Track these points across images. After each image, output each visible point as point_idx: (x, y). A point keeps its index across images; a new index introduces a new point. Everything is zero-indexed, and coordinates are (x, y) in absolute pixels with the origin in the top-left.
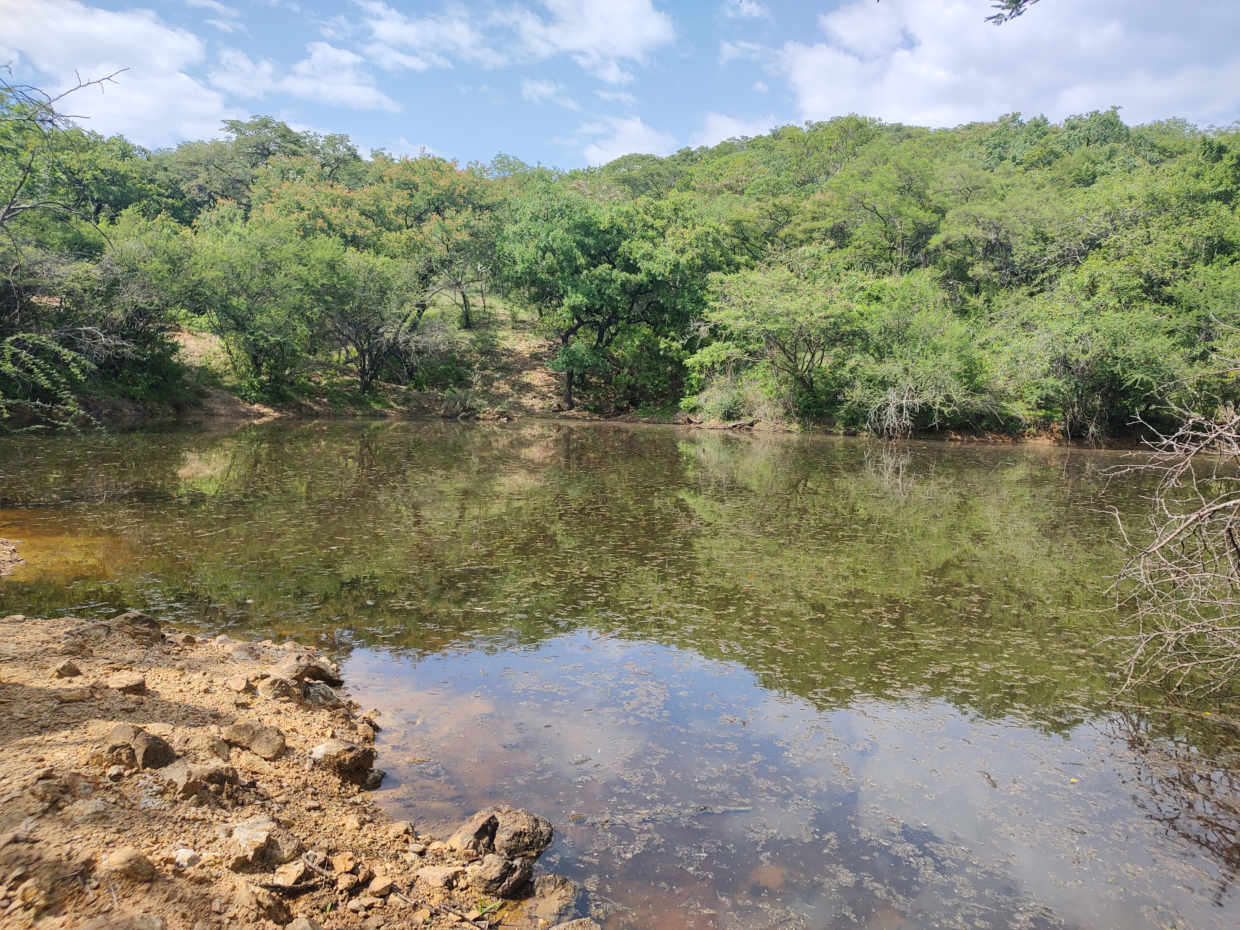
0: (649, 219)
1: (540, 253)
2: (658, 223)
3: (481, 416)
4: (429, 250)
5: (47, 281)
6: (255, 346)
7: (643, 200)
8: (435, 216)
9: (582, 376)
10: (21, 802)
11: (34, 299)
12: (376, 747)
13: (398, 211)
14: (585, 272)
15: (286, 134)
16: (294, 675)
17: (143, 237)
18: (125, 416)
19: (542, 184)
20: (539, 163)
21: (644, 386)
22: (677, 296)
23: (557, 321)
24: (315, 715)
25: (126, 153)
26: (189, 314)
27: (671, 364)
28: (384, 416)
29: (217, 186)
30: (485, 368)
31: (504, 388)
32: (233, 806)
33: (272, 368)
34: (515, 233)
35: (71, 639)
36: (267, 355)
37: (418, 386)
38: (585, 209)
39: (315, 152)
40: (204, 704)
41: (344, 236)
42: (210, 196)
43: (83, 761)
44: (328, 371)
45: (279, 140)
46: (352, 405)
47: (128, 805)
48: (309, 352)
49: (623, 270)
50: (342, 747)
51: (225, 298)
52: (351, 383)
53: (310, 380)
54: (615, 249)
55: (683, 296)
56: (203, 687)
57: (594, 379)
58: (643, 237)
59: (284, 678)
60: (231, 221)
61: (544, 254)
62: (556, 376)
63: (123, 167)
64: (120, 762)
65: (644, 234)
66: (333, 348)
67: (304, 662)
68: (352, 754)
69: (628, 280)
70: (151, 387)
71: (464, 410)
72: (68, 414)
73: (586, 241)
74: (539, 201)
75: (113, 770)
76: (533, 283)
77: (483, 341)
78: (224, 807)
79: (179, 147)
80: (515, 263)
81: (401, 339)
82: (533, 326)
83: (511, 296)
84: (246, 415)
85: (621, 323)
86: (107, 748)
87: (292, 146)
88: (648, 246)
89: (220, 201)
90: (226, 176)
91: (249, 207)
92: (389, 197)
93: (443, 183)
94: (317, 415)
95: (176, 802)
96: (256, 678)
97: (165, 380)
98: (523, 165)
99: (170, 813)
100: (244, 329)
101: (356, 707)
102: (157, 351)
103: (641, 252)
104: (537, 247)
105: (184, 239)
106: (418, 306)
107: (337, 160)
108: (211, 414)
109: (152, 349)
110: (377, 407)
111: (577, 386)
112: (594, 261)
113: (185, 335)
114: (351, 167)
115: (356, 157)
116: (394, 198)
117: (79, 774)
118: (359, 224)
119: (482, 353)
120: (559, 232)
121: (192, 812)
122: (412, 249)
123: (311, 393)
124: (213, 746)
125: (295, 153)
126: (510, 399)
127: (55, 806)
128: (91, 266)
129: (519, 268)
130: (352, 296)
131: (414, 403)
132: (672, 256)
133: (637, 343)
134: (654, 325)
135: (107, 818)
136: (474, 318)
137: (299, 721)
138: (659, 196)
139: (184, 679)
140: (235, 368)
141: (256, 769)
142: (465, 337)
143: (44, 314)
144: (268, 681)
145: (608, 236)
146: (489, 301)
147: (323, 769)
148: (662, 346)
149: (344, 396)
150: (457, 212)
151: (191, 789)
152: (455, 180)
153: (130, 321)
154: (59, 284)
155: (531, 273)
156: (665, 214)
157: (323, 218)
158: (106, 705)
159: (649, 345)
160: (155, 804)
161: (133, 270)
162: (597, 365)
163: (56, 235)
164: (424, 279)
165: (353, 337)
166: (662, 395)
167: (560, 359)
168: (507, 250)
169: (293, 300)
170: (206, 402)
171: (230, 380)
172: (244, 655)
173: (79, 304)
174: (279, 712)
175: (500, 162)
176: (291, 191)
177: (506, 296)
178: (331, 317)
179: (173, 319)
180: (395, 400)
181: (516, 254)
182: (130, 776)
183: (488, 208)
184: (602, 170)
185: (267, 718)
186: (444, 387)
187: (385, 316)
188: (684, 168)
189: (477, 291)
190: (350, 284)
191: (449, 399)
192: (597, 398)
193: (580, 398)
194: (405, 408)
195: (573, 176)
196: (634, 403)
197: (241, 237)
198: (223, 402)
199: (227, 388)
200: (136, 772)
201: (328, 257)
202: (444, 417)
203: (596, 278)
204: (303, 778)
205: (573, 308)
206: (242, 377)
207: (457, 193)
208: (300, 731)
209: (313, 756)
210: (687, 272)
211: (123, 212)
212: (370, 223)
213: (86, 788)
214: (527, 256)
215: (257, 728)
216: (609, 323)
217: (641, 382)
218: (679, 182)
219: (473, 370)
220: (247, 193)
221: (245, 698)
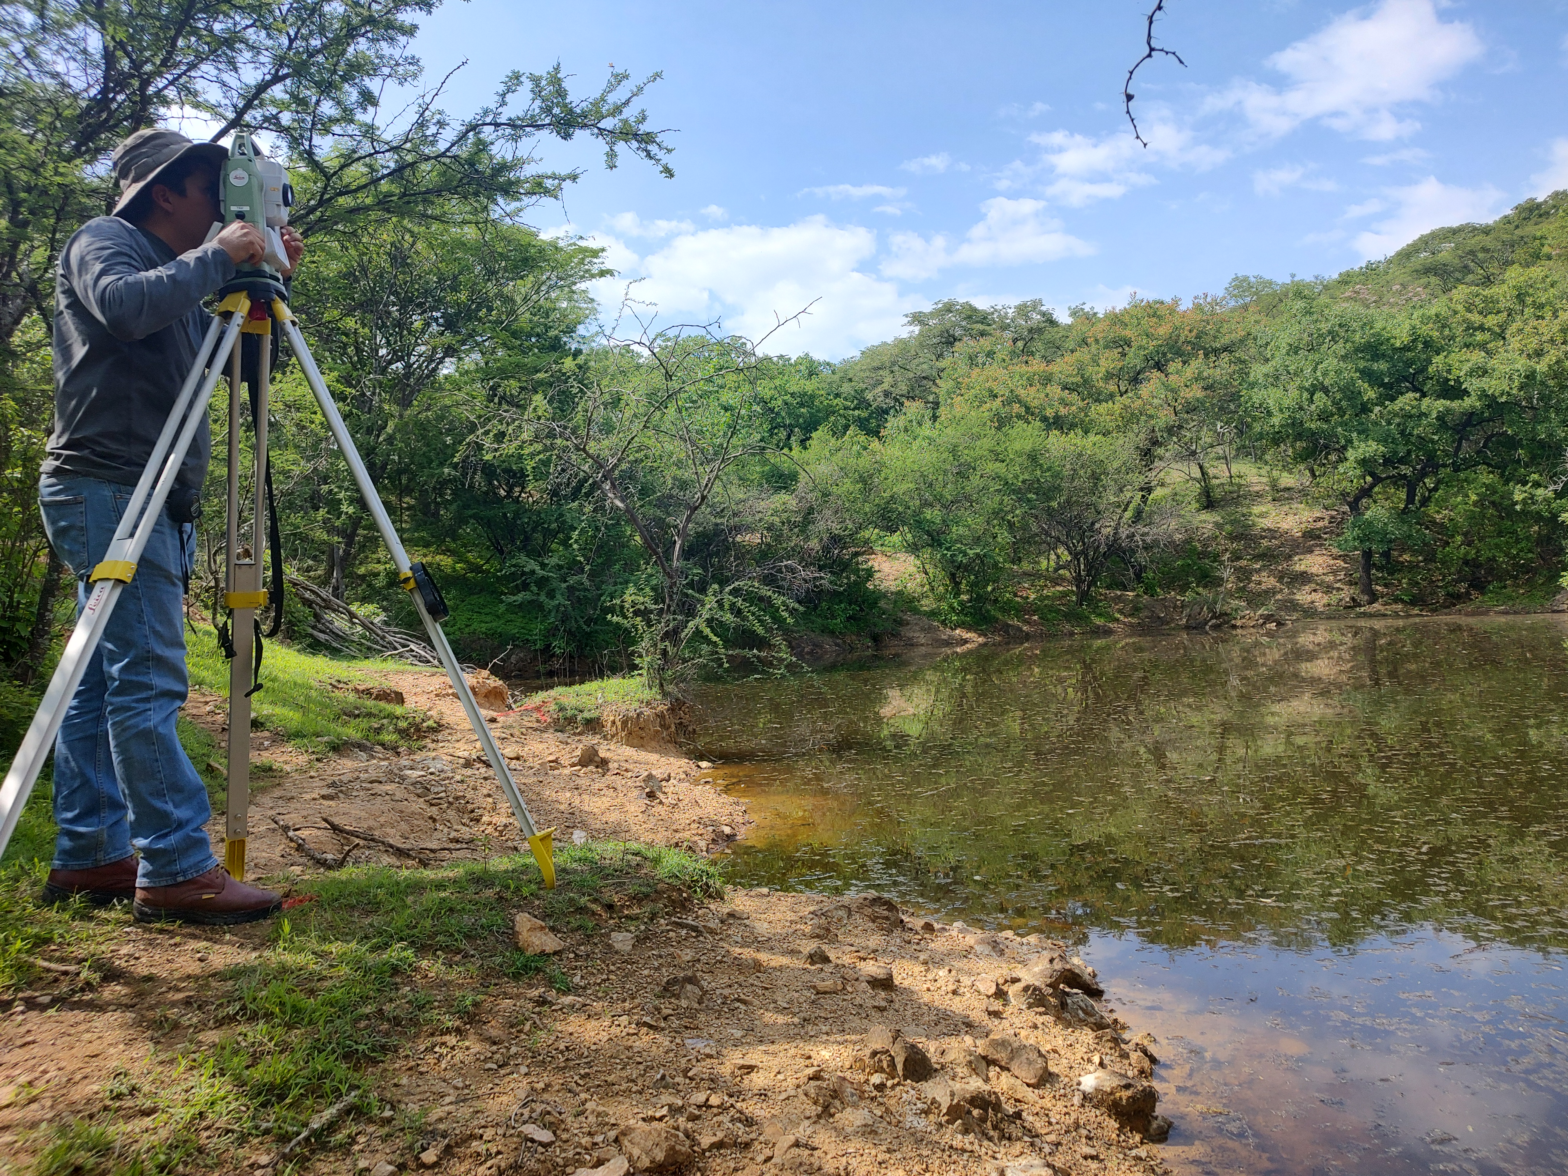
0: (1476, 318)
1: (1306, 395)
2: (1491, 321)
3: (1239, 623)
4: (1151, 417)
5: (750, 519)
6: (953, 562)
7: (1460, 293)
8: (1156, 374)
9: (1386, 555)
10: (797, 1102)
11: (739, 538)
12: (1156, 1085)
13: (1109, 376)
14: (1377, 409)
15: (972, 315)
16: (1049, 981)
17: (834, 459)
18: (826, 652)
19: (1300, 304)
20: (1293, 276)
21: (1494, 559)
22: (1535, 420)
23: (1339, 481)
24: (1077, 1033)
25: (812, 369)
26: (882, 533)
27: (1537, 522)
28: (1108, 632)
29: (903, 388)
30: (1239, 558)
31: (1269, 581)
32: (1000, 1140)
33: (973, 585)
34: (1266, 375)
35: (816, 921)
36: (966, 570)
37: (1149, 590)
38: (1370, 324)
39: (1004, 328)
40: (954, 1008)
41: (1044, 419)
42: (896, 400)
43: (847, 1065)
44: (1037, 583)
45: (964, 323)
46: (1068, 621)
47: (894, 1121)
48: (1013, 563)
49: (1439, 397)
50: (1116, 1082)
51: (917, 513)
52: (1065, 594)
53: (1016, 595)
54: (1423, 370)
55: (1547, 419)
56: (951, 987)
57: (1406, 557)
58: (1467, 346)
59: (1037, 983)
60: (920, 424)
61: (1312, 395)
62: (1344, 558)
63: (810, 386)
64: (881, 1070)
65: (1469, 340)
66: (1040, 554)
67: (1058, 965)
68: (1129, 1093)
69: (1448, 410)
70: (849, 618)
71: (1214, 617)
72: (781, 660)
73: (1375, 366)
74: (1297, 326)
75: (876, 1079)
76: (1299, 437)
77: (1232, 523)
78: (990, 1139)
79: (863, 353)
80: (1269, 414)
81: (1124, 533)
82: (1303, 493)
83: (1267, 457)
84: (948, 643)
85: (1443, 473)
86: (868, 1052)
87: (980, 327)
88: (1477, 357)
89: (907, 403)
90: (911, 375)
91: (936, 405)
92: (1096, 362)
93: (1163, 331)
94: (1027, 637)
95: (941, 1125)
96: (1006, 981)
97: (862, 610)
98: (1270, 283)
99: (936, 1138)
100: (940, 545)
101: (1123, 1028)
102: (853, 578)
103: (1466, 367)
104: (1301, 388)
105: (874, 453)
106: (1142, 489)
107: (1030, 330)
108: (911, 644)
109: (848, 578)
110: (1099, 621)
111: (1380, 569)
112: (1390, 392)
113: (880, 558)
114: (1047, 336)
115: (1052, 322)
116: (1102, 362)
117: (844, 1079)
118: (1063, 402)
119: (1232, 538)
120: (1331, 363)
121: (959, 1141)
122: (1129, 419)
123: (1018, 611)
124: (970, 1062)
125: (983, 334)
126: (1279, 597)
127: (826, 1112)
128: (787, 497)
129: (1276, 420)
130: (1059, 489)
131: (1146, 613)
132: (1522, 364)
133: (1474, 497)
134: (1499, 467)
135: (876, 1133)
136: (1217, 494)
137: (1060, 1041)
138: (1488, 281)
139: (930, 976)
140: (932, 589)
141: (1019, 1096)
142: (1207, 521)
143: (748, 552)
144: (1019, 986)
145: (1409, 354)
146: (1235, 468)
147: (1096, 1107)
148: (1518, 496)
149: (1058, 611)
150: (1184, 363)
151: (955, 1112)
152: (1178, 324)
153: (826, 549)
154: (760, 520)
155: (1295, 423)
156: (1501, 306)
157: (1020, 402)
158: (858, 1001)
159: (1495, 498)
160: (921, 1124)
161: (826, 495)
162: (1410, 536)
163: (756, 470)
164: (1147, 455)
165: (1063, 538)
166: (1526, 569)
167: (1348, 535)
168: (1256, 400)
169: (991, 503)
170: (904, 631)
171: (927, 604)
172: (987, 949)
173: (778, 538)
174: (1035, 1027)
175: (1237, 287)
176: (980, 379)
177: (1259, 458)
178: (1036, 517)
179: (867, 542)
180: (1120, 611)
181: (1271, 402)
182: (893, 1087)
183: (1225, 349)
184: (1389, 262)
185: (1023, 1033)
186: (1183, 589)
187: (1101, 507)
188: (1530, 229)
189: (1219, 458)
190: (1057, 475)
191: (1194, 603)
192: (1414, 583)
193: (1386, 586)
194: (1134, 621)
195: (1345, 280)
196: (1479, 585)
197: (931, 440)
198: (923, 629)
199: (925, 613)
200: (898, 1084)
201: (1028, 448)
202: (1187, 628)
203: (1396, 415)
204: (1074, 1116)
205: (1363, 462)
206: (941, 598)
207: (1182, 339)
208: (1062, 1052)
209: (1081, 1087)
210: (1551, 383)
211: (813, 435)
212: (1075, 395)
213: (852, 1095)
214: (1286, 402)
215: (1016, 1045)
216: (1423, 474)
217: (1486, 554)
218: (1520, 253)
219: (1222, 563)
220: (934, 389)
221: (996, 1005)
